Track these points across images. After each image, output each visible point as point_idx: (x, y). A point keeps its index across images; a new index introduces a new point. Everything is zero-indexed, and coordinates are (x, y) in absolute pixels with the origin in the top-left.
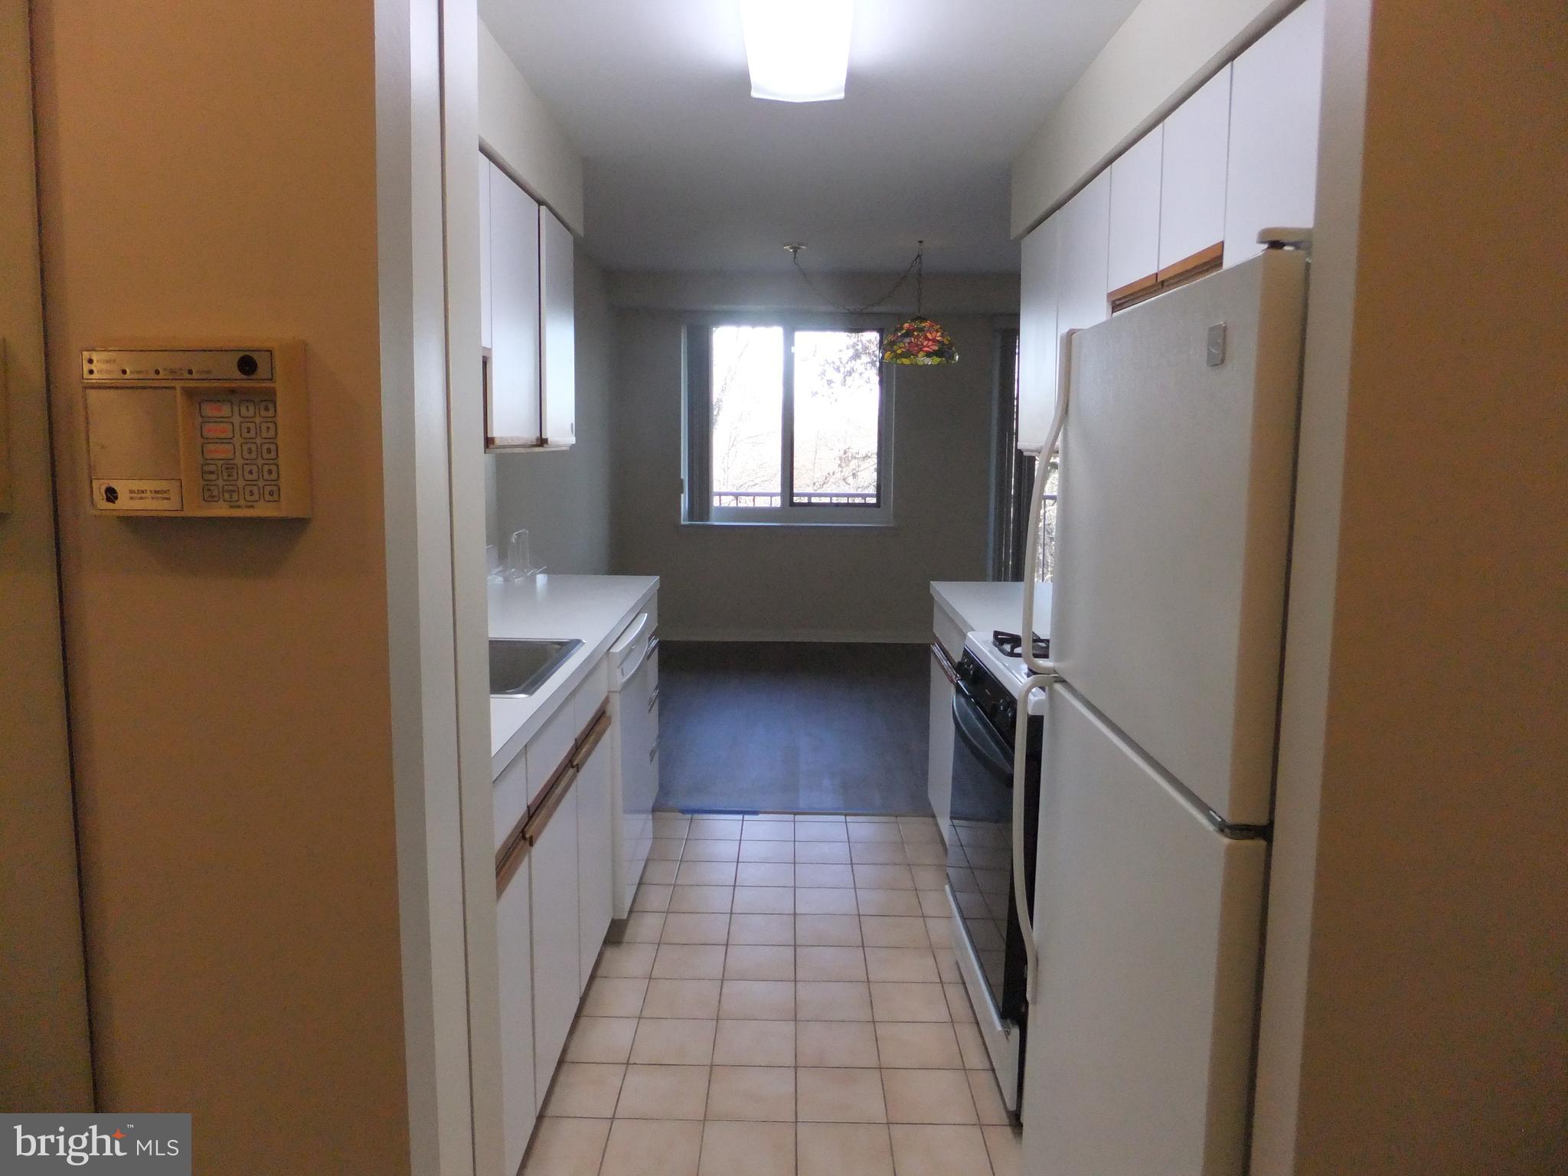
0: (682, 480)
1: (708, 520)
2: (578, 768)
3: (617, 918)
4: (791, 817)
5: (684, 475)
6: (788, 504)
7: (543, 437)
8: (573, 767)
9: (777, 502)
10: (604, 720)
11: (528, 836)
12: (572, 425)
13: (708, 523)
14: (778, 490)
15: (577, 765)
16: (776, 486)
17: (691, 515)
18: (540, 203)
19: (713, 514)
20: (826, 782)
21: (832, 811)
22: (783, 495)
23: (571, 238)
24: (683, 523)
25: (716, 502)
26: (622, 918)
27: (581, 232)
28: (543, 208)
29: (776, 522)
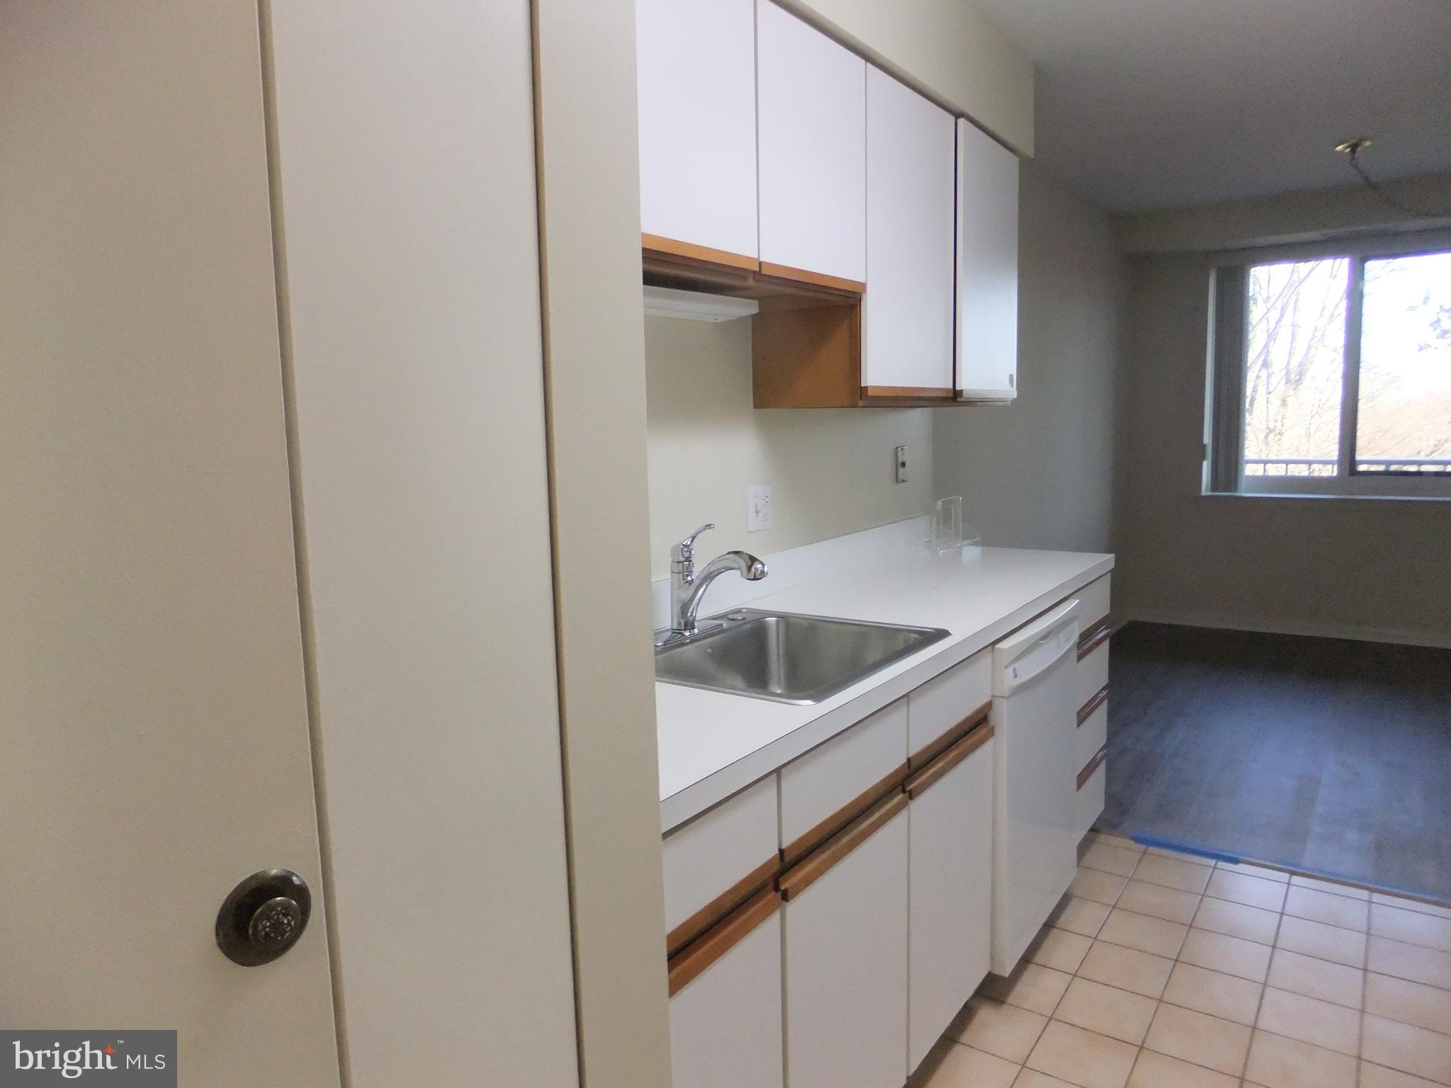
0: (1205, 445)
1: (1236, 491)
2: (911, 796)
3: (996, 972)
4: (1286, 876)
5: (1207, 439)
6: (1347, 472)
7: (958, 388)
8: (904, 791)
9: (1330, 471)
10: (982, 732)
11: (783, 888)
12: (1011, 376)
13: (1236, 494)
14: (1335, 455)
15: (910, 792)
16: (1333, 452)
17: (1215, 485)
18: (958, 115)
19: (1243, 484)
20: (1352, 836)
21: (1352, 882)
22: (1340, 462)
23: (1014, 161)
24: (1204, 493)
25: (1250, 470)
26: (1002, 974)
27: (1030, 152)
28: (961, 121)
29: (1331, 494)
